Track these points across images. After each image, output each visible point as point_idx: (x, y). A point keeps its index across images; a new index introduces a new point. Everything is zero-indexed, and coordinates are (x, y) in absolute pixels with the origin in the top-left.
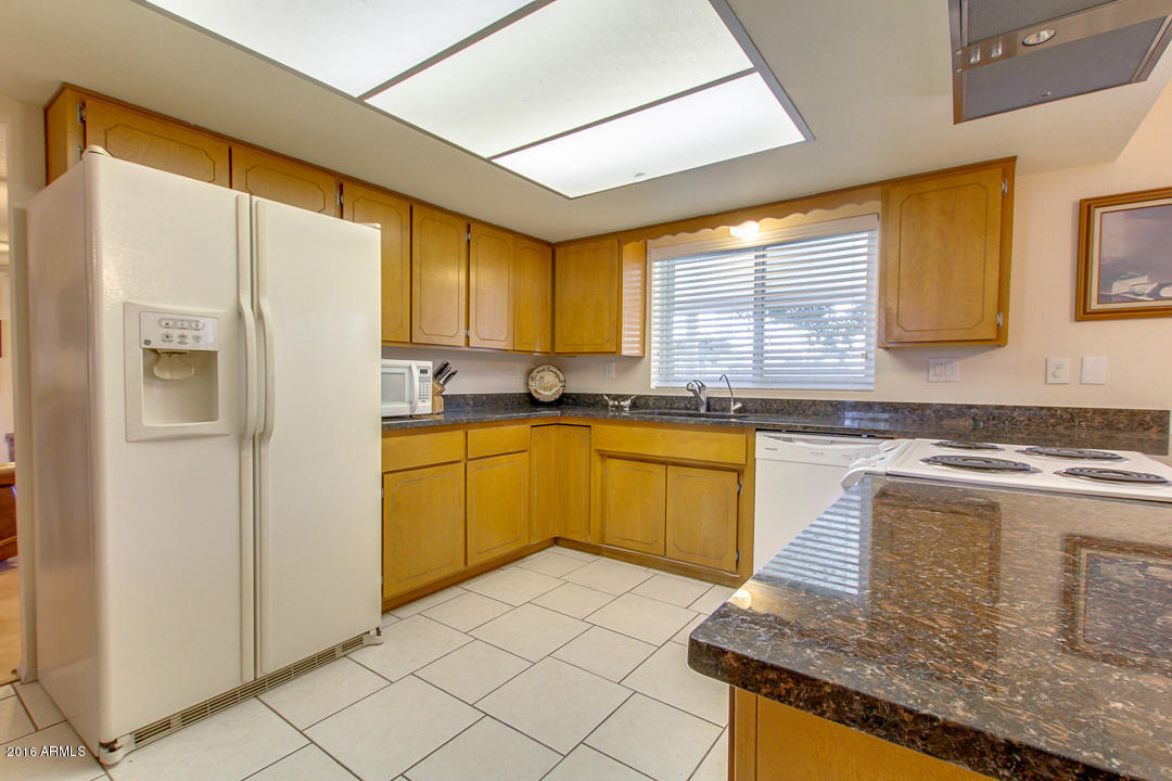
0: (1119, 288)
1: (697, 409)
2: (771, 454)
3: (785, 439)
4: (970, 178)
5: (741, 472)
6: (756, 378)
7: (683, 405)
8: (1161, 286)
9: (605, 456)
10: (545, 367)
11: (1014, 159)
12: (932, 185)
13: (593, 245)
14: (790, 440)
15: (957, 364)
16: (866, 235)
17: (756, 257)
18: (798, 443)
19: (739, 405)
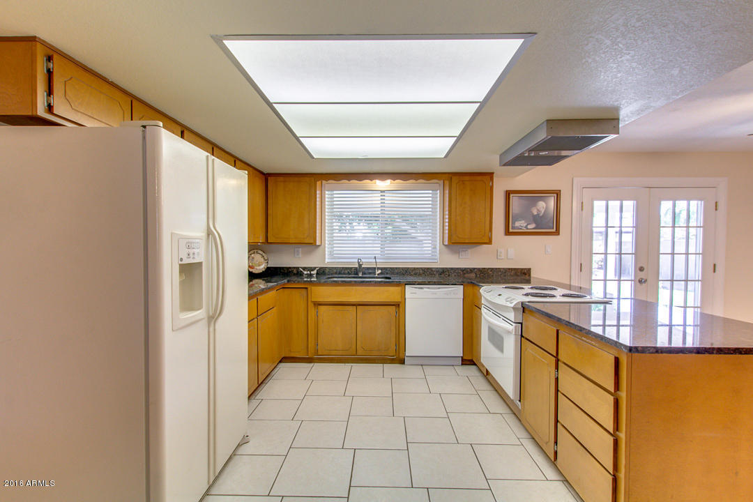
0: (517, 224)
1: (357, 274)
2: (414, 296)
3: (419, 288)
4: (479, 178)
5: (399, 306)
6: (382, 257)
7: (346, 272)
8: (528, 225)
9: (317, 304)
10: (255, 251)
11: (493, 173)
12: (467, 178)
13: (296, 179)
14: (422, 288)
15: (469, 251)
16: (430, 192)
17: (381, 196)
18: (425, 289)
19: (380, 271)
